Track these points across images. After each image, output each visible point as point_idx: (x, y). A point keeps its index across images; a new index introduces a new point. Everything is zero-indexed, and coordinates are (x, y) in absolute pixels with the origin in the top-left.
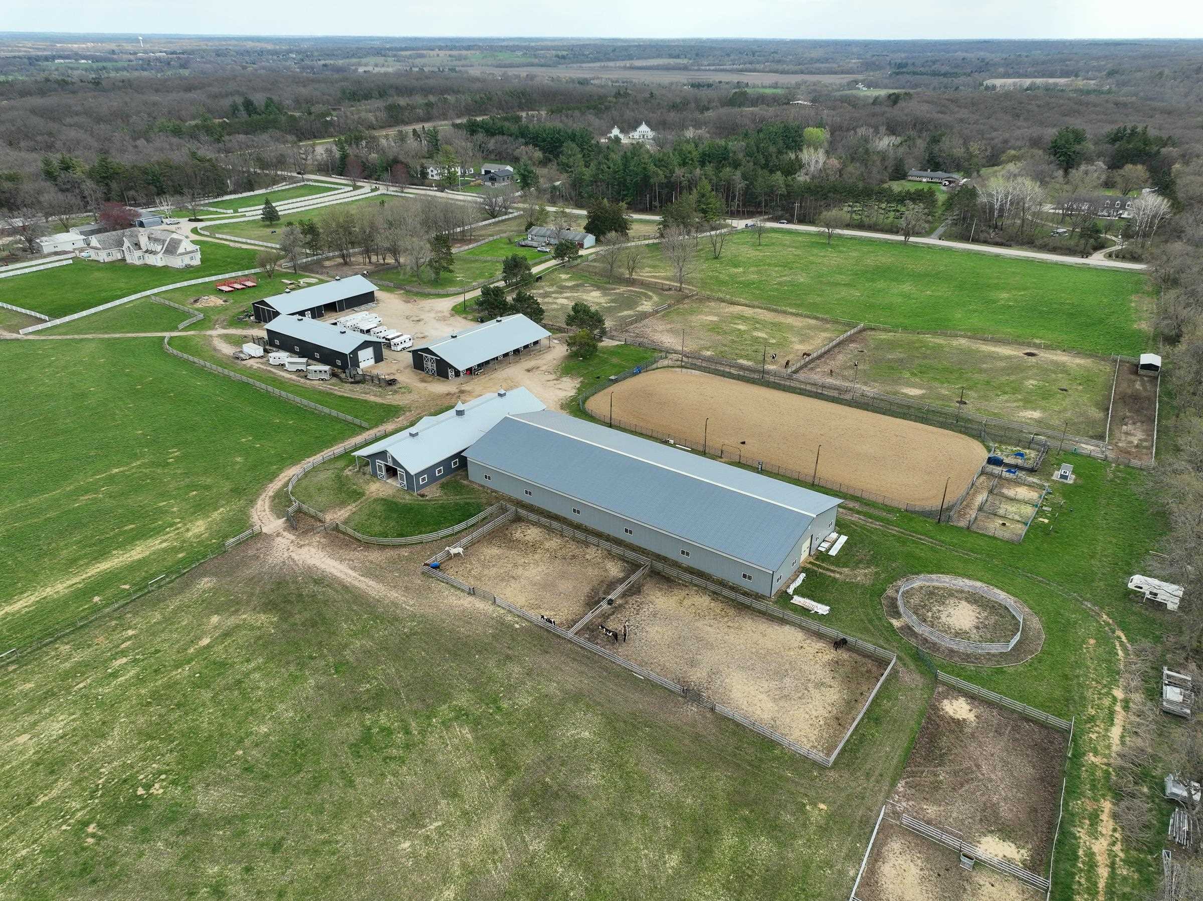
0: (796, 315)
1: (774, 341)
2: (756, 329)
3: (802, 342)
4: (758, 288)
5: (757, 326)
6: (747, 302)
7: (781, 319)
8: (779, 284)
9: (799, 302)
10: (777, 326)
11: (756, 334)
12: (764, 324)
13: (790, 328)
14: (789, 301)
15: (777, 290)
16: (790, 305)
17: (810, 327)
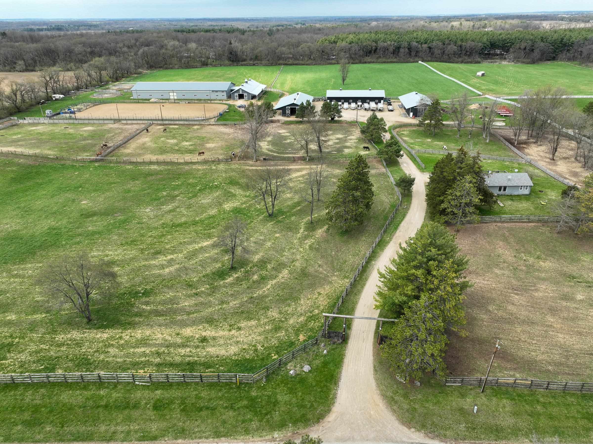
0: (151, 163)
1: (162, 139)
2: (177, 145)
3: (144, 144)
4: (194, 186)
5: (176, 148)
6: (194, 167)
7: (161, 158)
8: (173, 198)
9: (150, 178)
10: (163, 151)
11: (175, 141)
12: (172, 151)
13: (153, 152)
14: (159, 177)
15: (174, 189)
16: (157, 173)
17: (139, 155)
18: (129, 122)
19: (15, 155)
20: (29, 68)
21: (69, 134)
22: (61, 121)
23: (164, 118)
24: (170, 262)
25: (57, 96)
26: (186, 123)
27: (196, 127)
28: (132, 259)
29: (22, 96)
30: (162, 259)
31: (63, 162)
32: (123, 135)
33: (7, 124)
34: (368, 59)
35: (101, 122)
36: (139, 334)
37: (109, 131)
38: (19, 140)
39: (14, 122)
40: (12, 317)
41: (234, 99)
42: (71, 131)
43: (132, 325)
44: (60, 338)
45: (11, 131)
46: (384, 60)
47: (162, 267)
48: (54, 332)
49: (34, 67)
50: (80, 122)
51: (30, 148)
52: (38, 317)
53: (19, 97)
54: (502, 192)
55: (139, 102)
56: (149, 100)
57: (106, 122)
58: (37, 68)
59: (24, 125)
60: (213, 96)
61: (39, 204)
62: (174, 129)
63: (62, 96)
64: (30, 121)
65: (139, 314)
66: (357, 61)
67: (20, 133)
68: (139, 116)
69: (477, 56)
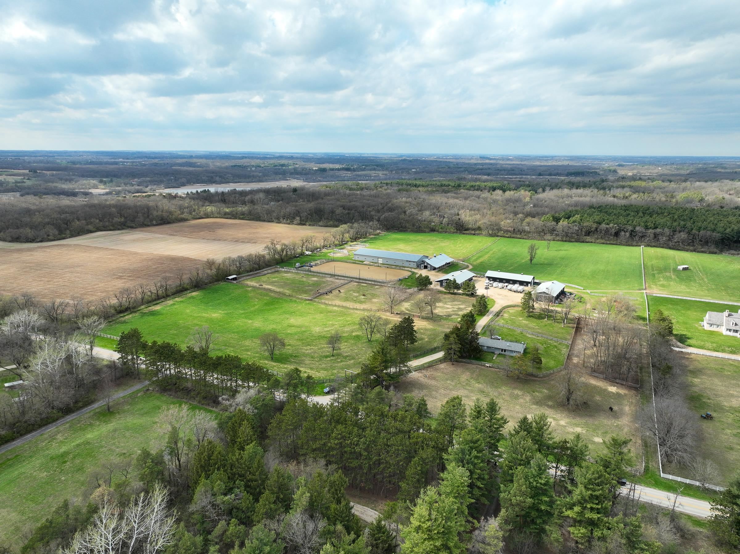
0: (335, 306)
1: (351, 292)
2: (356, 297)
3: (339, 294)
5: (355, 299)
7: (343, 303)
9: (329, 314)
12: (352, 300)
13: (341, 299)
14: (334, 314)
16: (334, 312)
17: (332, 300)
18: (339, 278)
19: (270, 290)
20: (302, 222)
21: (302, 281)
22: (302, 272)
23: (361, 277)
24: (310, 349)
25: (307, 253)
26: (373, 283)
27: (376, 287)
28: (297, 345)
29: (287, 252)
30: (309, 347)
31: (291, 298)
32: (331, 286)
33: (273, 270)
34: (588, 238)
35: (324, 275)
36: (286, 366)
37: (324, 282)
38: (275, 282)
39: (277, 269)
40: (249, 353)
41: (420, 268)
42: (304, 279)
43: (285, 364)
44: (261, 362)
45: (273, 276)
46: (603, 241)
47: (307, 350)
48: (261, 360)
49: (306, 222)
50: (312, 274)
51: (279, 288)
52: (257, 355)
53: (285, 252)
54: (503, 352)
55: (355, 263)
56: (363, 262)
57: (326, 276)
58: (307, 224)
59: (282, 272)
60: (407, 264)
61: (272, 318)
62: (363, 286)
63: (310, 253)
64: (286, 270)
65: (289, 361)
66: (573, 240)
67: (277, 277)
68: (347, 275)
69: (713, 246)
